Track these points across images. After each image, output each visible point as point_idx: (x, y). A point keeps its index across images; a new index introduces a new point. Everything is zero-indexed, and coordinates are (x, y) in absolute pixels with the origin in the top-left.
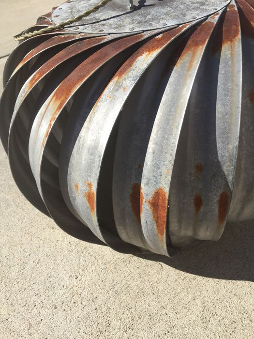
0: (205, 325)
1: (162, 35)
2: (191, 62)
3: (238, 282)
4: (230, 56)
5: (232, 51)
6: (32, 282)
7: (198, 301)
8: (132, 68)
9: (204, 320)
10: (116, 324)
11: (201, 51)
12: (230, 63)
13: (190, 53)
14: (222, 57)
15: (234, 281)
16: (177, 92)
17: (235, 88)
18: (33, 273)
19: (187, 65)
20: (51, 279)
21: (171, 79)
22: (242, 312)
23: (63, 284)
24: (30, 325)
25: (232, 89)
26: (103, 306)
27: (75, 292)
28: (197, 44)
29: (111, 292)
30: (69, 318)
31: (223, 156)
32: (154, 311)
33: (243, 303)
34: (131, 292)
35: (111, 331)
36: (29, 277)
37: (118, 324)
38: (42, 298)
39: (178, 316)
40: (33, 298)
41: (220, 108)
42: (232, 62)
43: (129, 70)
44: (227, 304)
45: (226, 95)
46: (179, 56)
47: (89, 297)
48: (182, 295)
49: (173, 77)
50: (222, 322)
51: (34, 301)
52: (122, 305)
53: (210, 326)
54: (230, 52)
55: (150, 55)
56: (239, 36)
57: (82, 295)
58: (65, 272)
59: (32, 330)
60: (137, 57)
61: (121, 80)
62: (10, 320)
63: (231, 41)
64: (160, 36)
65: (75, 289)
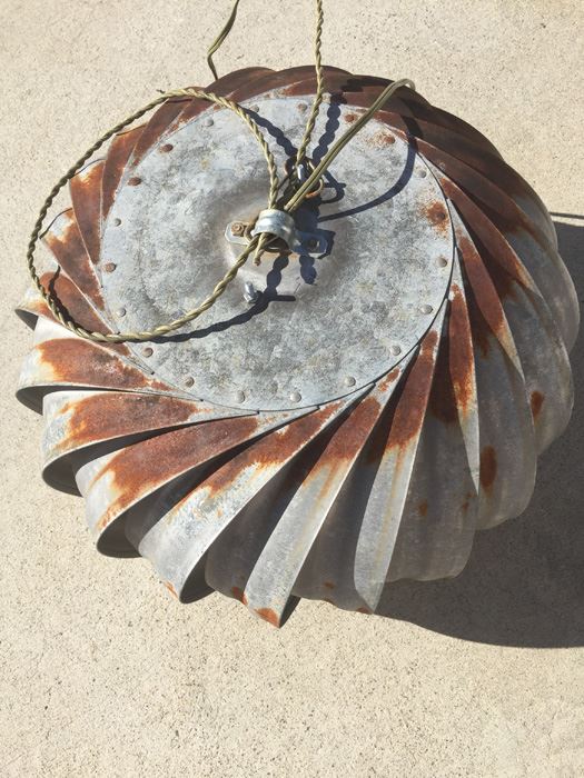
0: (335, 679)
1: (287, 427)
2: (327, 485)
3: (397, 622)
4: (392, 472)
5: (398, 464)
6: (93, 579)
7: (333, 644)
8: (233, 483)
9: (335, 672)
10: (214, 660)
11: (346, 468)
12: (390, 483)
13: (328, 467)
14: (380, 473)
15: (391, 620)
16: (300, 524)
17: (390, 522)
18: (94, 564)
19: (320, 488)
20: (123, 579)
21: (294, 503)
22: (389, 668)
23: (140, 588)
24: (95, 647)
25: (386, 522)
26: (198, 631)
27: (158, 604)
28: (342, 453)
29: (211, 612)
30: (149, 643)
31: (361, 588)
32: (268, 649)
33: (394, 654)
34: (240, 615)
35: (207, 669)
36: (89, 570)
37: (217, 661)
38: (110, 607)
39: (301, 660)
40: (97, 606)
41: (363, 543)
42: (394, 482)
43: (228, 486)
44: (372, 653)
45: (375, 529)
46: (311, 469)
47: (178, 616)
48: (312, 631)
49: (297, 500)
50: (358, 678)
51: (99, 611)
52: (225, 633)
53: (340, 681)
54: (395, 465)
55: (263, 470)
56: (417, 438)
57: (169, 611)
58: (143, 569)
59: (98, 655)
60: (243, 466)
61: (216, 497)
62: (65, 634)
63: (402, 444)
64: (283, 431)
65: (159, 599)
